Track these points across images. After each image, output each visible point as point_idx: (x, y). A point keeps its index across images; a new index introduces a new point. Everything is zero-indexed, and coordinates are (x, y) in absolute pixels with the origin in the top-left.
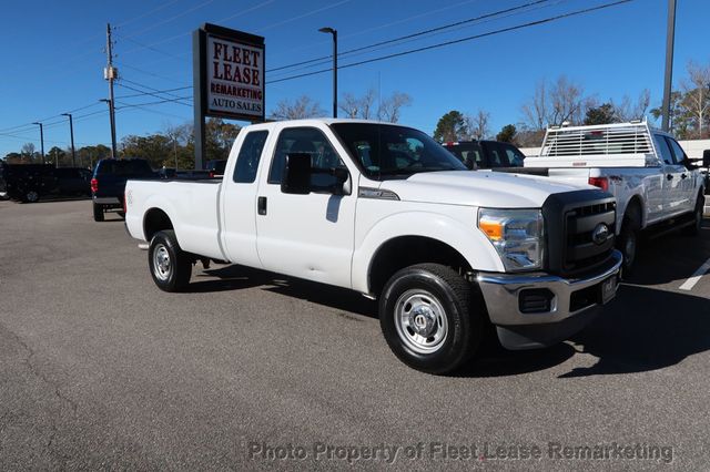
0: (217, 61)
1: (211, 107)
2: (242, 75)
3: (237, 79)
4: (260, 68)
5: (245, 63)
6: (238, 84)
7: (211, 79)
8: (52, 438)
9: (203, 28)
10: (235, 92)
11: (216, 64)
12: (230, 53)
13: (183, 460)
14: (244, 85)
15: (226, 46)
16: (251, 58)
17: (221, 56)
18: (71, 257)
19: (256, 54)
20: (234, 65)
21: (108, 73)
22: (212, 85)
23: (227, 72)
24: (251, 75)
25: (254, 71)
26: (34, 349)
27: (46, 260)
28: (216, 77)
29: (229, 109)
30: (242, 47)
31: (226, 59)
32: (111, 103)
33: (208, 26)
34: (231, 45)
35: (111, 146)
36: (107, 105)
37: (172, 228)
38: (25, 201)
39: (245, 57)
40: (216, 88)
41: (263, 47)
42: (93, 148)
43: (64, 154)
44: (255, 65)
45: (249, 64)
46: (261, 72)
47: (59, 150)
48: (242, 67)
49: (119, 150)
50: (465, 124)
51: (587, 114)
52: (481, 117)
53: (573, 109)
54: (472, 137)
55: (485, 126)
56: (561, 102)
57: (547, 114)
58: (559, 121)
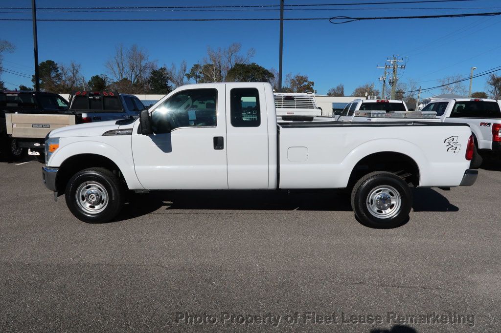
50: (60, 72)
51: (152, 73)
52: (73, 67)
53: (142, 68)
54: (68, 82)
55: (77, 75)
56: (135, 63)
57: (125, 71)
58: (133, 76)
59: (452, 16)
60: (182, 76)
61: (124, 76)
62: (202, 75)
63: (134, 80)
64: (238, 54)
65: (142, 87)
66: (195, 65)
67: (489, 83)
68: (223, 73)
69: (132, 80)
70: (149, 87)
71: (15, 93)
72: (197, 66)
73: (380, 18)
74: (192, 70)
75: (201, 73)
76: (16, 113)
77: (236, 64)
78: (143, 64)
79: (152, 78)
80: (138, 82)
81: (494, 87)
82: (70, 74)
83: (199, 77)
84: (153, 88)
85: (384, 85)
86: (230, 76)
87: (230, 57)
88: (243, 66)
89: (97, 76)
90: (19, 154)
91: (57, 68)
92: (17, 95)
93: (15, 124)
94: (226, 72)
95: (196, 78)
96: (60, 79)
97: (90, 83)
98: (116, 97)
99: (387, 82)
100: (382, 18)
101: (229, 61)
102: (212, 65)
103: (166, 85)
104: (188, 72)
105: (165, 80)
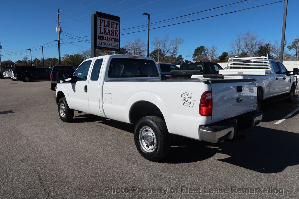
0: (101, 26)
1: (98, 45)
2: (111, 32)
3: (109, 34)
4: (118, 29)
5: (112, 27)
6: (109, 36)
7: (98, 34)
8: (35, 167)
9: (95, 14)
10: (108, 39)
11: (100, 28)
12: (106, 24)
13: (78, 175)
14: (111, 36)
15: (104, 21)
16: (115, 25)
17: (103, 25)
18: (42, 105)
19: (117, 24)
20: (108, 28)
21: (58, 29)
22: (99, 36)
23: (105, 31)
24: (114, 33)
25: (116, 31)
26: (29, 138)
27: (33, 106)
28: (100, 33)
29: (105, 46)
30: (111, 21)
31: (104, 26)
32: (59, 42)
33: (98, 13)
34: (106, 20)
35: (58, 58)
36: (57, 42)
38: (24, 81)
39: (112, 25)
40: (100, 38)
41: (119, 21)
42: (51, 59)
43: (39, 61)
44: (116, 28)
45: (114, 28)
46: (118, 31)
47: (38, 60)
48: (111, 29)
49: (62, 60)
50: (206, 51)
51: (259, 48)
52: (213, 48)
53: (253, 45)
54: (209, 57)
55: (215, 52)
56: (248, 43)
66: (296, 40)
74: (294, 43)
79: (259, 51)
82: (211, 52)
96: (206, 55)
105: (268, 51)
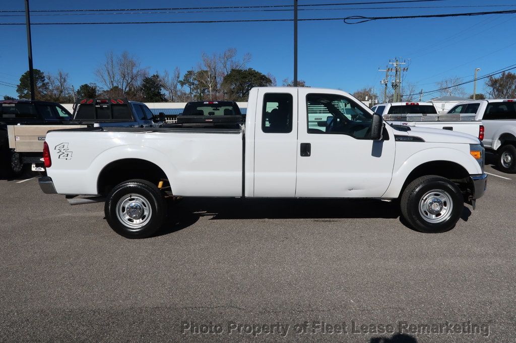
37: (167, 178)
50: (47, 81)
51: (143, 80)
52: (61, 76)
53: (134, 76)
54: (55, 92)
55: (65, 84)
56: (126, 70)
57: (116, 79)
58: (125, 84)
59: (470, 14)
60: (175, 83)
61: (115, 85)
62: (196, 82)
63: (126, 88)
64: (233, 59)
65: (135, 95)
66: (188, 72)
67: (487, 84)
68: (218, 79)
69: (124, 89)
70: (141, 95)
71: (12, 103)
72: (190, 73)
73: (397, 18)
74: (186, 77)
75: (195, 79)
76: (19, 124)
77: (233, 70)
78: (135, 71)
79: (144, 86)
80: (130, 90)
81: (492, 89)
82: (58, 83)
83: (193, 84)
84: (145, 97)
85: (386, 88)
86: (226, 82)
87: (225, 63)
88: (239, 72)
89: (86, 85)
90: (20, 170)
91: (44, 77)
92: (14, 105)
93: (19, 137)
94: (222, 78)
95: (190, 85)
96: (46, 88)
97: (78, 92)
98: (126, 105)
99: (389, 85)
100: (398, 17)
101: (225, 67)
102: (207, 72)
103: (159, 93)
104: (182, 78)
105: (158, 87)
